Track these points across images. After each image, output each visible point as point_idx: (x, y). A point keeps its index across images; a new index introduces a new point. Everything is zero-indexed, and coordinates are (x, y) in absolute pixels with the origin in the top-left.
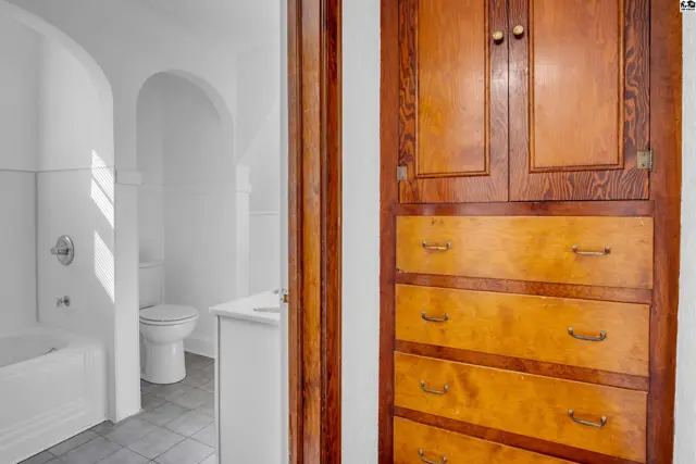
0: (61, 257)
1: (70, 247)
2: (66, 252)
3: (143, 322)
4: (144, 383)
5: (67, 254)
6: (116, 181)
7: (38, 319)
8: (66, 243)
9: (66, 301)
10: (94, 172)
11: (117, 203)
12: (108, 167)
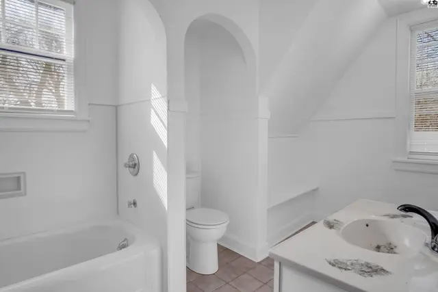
0: (132, 170)
1: (137, 162)
2: (134, 166)
3: (189, 224)
4: (189, 271)
5: (134, 168)
6: (168, 109)
7: (118, 213)
8: (134, 160)
9: (135, 204)
10: (154, 103)
11: (170, 128)
12: (163, 97)
